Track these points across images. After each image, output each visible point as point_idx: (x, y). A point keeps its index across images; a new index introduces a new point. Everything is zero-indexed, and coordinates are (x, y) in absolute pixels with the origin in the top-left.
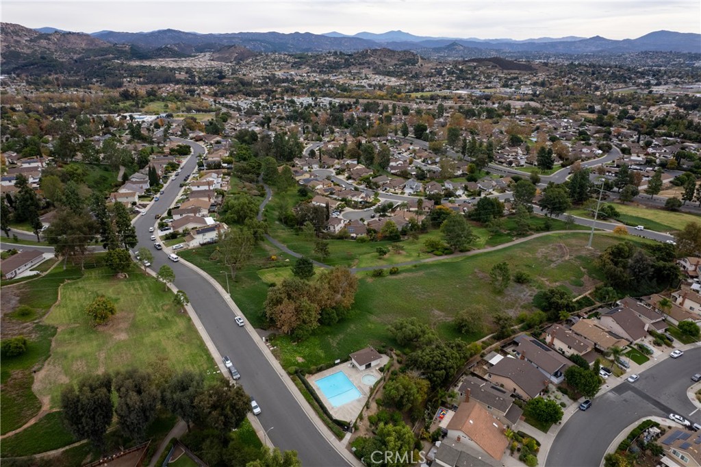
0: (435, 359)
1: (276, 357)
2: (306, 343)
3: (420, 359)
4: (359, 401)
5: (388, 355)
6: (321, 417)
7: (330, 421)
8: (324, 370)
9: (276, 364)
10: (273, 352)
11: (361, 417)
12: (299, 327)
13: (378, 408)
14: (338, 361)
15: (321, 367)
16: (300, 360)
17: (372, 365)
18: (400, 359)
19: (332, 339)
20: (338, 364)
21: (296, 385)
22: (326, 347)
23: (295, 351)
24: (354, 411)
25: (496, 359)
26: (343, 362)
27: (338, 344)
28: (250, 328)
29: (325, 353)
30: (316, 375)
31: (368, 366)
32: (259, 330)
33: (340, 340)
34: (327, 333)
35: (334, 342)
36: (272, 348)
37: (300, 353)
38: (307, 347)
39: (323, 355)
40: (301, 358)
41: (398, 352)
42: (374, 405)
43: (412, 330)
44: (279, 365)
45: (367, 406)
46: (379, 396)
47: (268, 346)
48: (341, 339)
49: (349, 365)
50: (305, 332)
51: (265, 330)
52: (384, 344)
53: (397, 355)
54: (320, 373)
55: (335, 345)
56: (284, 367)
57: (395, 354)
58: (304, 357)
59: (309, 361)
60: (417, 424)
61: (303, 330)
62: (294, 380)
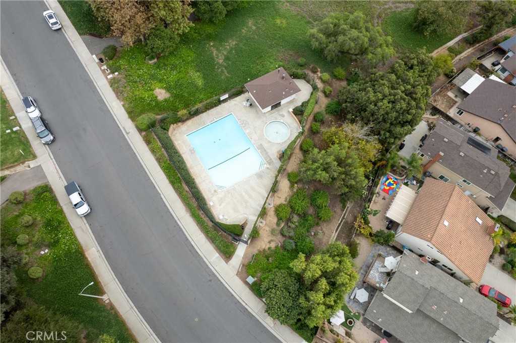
0: (398, 107)
1: (118, 93)
2: (173, 60)
3: (372, 106)
4: (260, 176)
5: (308, 82)
6: (194, 215)
7: (210, 224)
8: (203, 112)
9: (117, 108)
10: (112, 83)
11: (263, 213)
12: (154, 34)
13: (292, 187)
14: (226, 96)
15: (197, 110)
16: (161, 94)
17: (282, 103)
18: (328, 89)
19: (218, 49)
20: (225, 101)
21: (153, 151)
22: (206, 66)
23: (153, 77)
24: (250, 196)
25: (473, 83)
26: (233, 96)
27: (227, 58)
28: (72, 34)
29: (204, 78)
30: (189, 122)
31: (276, 106)
32: (88, 37)
33: (230, 52)
34: (209, 37)
35: (219, 54)
36: (110, 76)
37: (160, 81)
38: (174, 67)
39: (200, 83)
40: (163, 91)
41: (326, 76)
42: (285, 184)
43: (354, 40)
44: (123, 111)
45: (274, 189)
46: (293, 166)
47: (103, 71)
48: (232, 49)
49: (245, 103)
50: (167, 42)
51: (100, 36)
52: (302, 60)
53: (323, 81)
54: (195, 119)
55: (221, 61)
56: (133, 115)
57: (320, 78)
58: (168, 89)
59: (176, 96)
60: (349, 205)
61: (161, 38)
62: (148, 142)
